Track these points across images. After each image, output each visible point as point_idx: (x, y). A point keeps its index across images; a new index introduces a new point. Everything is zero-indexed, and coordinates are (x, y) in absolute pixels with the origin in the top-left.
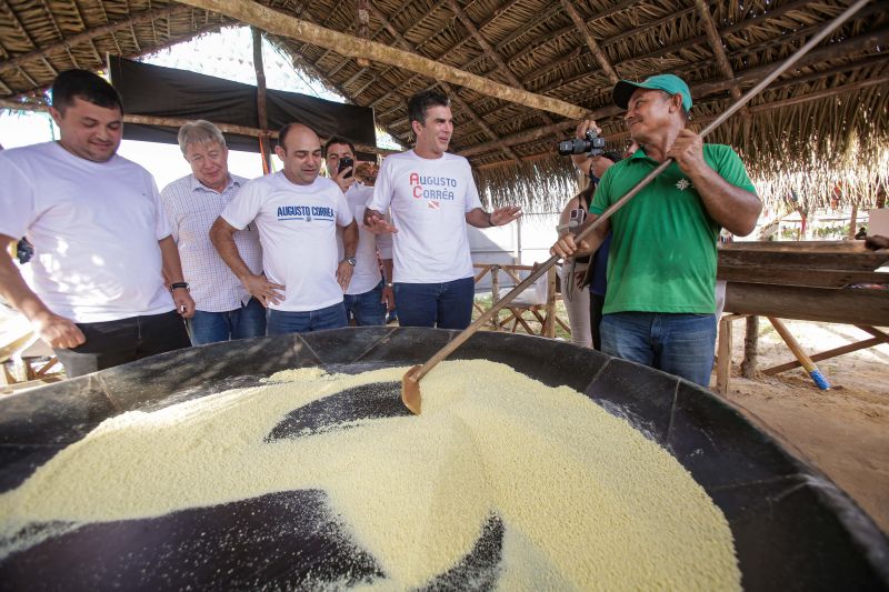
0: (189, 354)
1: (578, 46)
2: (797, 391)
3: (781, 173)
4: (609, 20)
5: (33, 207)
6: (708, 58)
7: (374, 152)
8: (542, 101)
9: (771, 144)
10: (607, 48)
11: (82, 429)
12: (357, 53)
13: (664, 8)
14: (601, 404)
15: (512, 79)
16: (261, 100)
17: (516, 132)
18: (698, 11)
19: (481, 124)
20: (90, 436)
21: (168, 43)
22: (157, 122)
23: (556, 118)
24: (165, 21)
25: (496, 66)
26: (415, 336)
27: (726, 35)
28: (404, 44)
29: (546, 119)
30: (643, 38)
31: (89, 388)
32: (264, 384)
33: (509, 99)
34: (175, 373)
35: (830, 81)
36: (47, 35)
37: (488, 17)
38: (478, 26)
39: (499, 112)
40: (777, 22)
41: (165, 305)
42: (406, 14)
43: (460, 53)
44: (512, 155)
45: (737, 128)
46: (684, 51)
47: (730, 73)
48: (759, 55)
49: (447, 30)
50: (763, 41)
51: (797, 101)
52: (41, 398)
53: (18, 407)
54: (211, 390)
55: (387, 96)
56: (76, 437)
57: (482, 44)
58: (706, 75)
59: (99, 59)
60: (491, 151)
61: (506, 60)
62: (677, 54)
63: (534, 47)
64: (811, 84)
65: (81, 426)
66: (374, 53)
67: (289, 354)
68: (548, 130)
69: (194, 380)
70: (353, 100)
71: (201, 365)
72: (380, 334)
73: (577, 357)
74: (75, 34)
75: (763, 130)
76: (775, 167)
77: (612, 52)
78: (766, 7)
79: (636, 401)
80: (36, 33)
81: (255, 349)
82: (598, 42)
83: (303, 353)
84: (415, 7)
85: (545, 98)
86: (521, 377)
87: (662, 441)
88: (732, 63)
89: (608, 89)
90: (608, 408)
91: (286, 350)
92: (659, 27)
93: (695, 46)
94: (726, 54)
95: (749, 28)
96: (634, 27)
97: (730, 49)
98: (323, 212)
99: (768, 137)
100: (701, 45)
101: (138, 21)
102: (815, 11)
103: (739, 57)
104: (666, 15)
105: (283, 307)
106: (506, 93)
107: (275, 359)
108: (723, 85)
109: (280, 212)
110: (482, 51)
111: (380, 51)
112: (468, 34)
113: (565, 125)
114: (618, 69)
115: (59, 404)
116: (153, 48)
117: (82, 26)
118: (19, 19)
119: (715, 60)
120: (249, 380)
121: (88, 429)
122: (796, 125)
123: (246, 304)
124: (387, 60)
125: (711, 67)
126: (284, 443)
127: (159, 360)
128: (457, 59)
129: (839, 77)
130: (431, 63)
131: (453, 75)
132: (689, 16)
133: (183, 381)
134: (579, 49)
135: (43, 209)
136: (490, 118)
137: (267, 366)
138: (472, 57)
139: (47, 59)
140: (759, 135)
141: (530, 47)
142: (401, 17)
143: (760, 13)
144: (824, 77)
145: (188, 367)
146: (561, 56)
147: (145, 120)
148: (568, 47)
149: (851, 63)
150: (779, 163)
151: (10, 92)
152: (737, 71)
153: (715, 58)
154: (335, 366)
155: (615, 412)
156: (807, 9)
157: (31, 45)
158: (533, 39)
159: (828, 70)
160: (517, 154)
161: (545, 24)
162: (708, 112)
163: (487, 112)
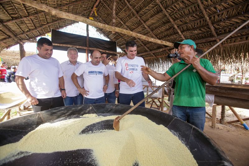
0: (63, 108)
1: (172, 27)
2: (238, 129)
3: (232, 63)
4: (181, 21)
5: (30, 71)
6: (209, 31)
7: (116, 53)
8: (162, 42)
9: (229, 55)
10: (180, 28)
11: (35, 127)
12: (112, 30)
13: (196, 18)
14: (171, 131)
15: (154, 36)
16: (87, 40)
17: (155, 49)
18: (206, 19)
19: (145, 47)
20: (37, 129)
21: (66, 26)
22: (61, 45)
23: (166, 46)
24: (66, 21)
25: (150, 32)
26: (122, 107)
27: (214, 25)
28: (125, 26)
29: (163, 46)
30: (190, 26)
31: (38, 116)
32: (81, 118)
33: (152, 41)
34: (59, 113)
35: (247, 38)
36: (38, 25)
37: (148, 20)
38: (145, 22)
39: (150, 44)
40: (229, 22)
41: (59, 95)
42: (126, 19)
43: (140, 29)
44: (154, 56)
45: (218, 50)
46: (202, 29)
47: (216, 35)
48: (225, 30)
49: (136, 23)
50: (226, 27)
51: (237, 43)
52: (26, 118)
53: (21, 120)
54: (67, 118)
55: (120, 39)
56: (33, 129)
57: (146, 26)
58: (209, 35)
59: (49, 30)
60: (148, 54)
61: (152, 31)
62: (200, 30)
63: (160, 27)
64: (241, 38)
65: (35, 126)
66: (116, 30)
67: (88, 110)
68: (164, 49)
69: (63, 115)
70: (111, 40)
71: (66, 111)
72: (113, 105)
73: (166, 116)
74: (45, 25)
75: (227, 51)
76: (231, 61)
77: (182, 29)
78: (226, 18)
79: (181, 131)
80: (36, 25)
81: (80, 108)
82: (178, 27)
83: (92, 109)
84: (128, 17)
85: (163, 41)
86: (150, 121)
87: (186, 145)
88: (217, 33)
89: (181, 39)
90: (173, 133)
91: (87, 108)
92: (195, 23)
93: (205, 28)
94: (215, 30)
95: (221, 23)
96: (188, 23)
97: (216, 29)
98: (100, 73)
99: (228, 53)
100: (207, 28)
101: (59, 21)
102: (241, 19)
103: (218, 31)
104: (197, 20)
105: (88, 97)
106: (152, 40)
107: (84, 111)
108: (214, 39)
109: (89, 72)
110: (146, 28)
111: (118, 30)
112: (142, 24)
113: (168, 48)
114: (183, 34)
115: (30, 120)
116: (62, 27)
117: (46, 23)
118: (33, 22)
119: (211, 32)
120: (77, 116)
121: (36, 127)
122: (237, 50)
123: (78, 95)
124: (120, 32)
125: (210, 34)
126: (84, 135)
127: (55, 110)
128: (139, 30)
130: (131, 32)
131: (137, 35)
132: (203, 20)
133: (60, 115)
135: (32, 71)
136: (148, 45)
137: (82, 113)
138: (143, 30)
139: (38, 31)
140: (225, 52)
141: (159, 27)
142: (125, 19)
143: (224, 19)
144: (245, 37)
145: (62, 112)
146: (167, 30)
147: (58, 45)
148: (169, 28)
150: (232, 60)
151: (28, 38)
152: (218, 35)
153: (211, 31)
154: (100, 114)
155: (174, 134)
156: (238, 19)
157: (35, 28)
158: (160, 25)
159: (246, 35)
160: (155, 55)
161: (163, 22)
162: (210, 45)
163: (147, 44)
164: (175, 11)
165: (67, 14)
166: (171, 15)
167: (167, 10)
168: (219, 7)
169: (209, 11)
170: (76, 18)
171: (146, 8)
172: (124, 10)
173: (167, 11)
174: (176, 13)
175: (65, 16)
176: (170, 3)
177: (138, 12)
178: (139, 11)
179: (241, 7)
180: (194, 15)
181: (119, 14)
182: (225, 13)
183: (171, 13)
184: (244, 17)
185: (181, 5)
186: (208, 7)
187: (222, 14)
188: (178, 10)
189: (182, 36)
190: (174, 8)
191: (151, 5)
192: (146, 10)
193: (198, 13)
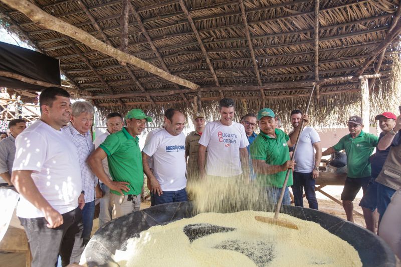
1: (201, 59)
4: (218, 54)
6: (252, 76)
8: (185, 82)
10: (213, 63)
13: (239, 55)
15: (164, 66)
17: (157, 89)
18: (252, 60)
19: (137, 82)
23: (181, 87)
25: (156, 58)
27: (260, 70)
28: (103, 35)
30: (229, 63)
35: (291, 92)
38: (152, 39)
39: (149, 78)
40: (276, 70)
43: (137, 47)
44: (151, 100)
45: (260, 103)
46: (245, 72)
47: (261, 84)
48: (270, 79)
49: (133, 37)
50: (272, 75)
51: (281, 97)
57: (153, 48)
58: (251, 82)
61: (162, 56)
62: (242, 72)
63: (179, 55)
64: (285, 92)
77: (215, 65)
82: (210, 60)
83: (149, 219)
88: (262, 80)
89: (210, 79)
92: (237, 61)
93: (249, 71)
94: (260, 77)
95: (268, 70)
96: (227, 59)
97: (261, 75)
98: (182, 147)
100: (251, 71)
102: (288, 70)
103: (264, 79)
104: (240, 58)
108: (258, 88)
109: (167, 148)
110: (150, 49)
112: (147, 41)
114: (217, 72)
119: (256, 78)
125: (254, 80)
129: (293, 92)
132: (249, 61)
134: (201, 61)
136: (143, 80)
141: (177, 54)
142: (105, 22)
144: (290, 91)
146: (190, 61)
148: (196, 59)
149: (296, 88)
156: (285, 69)
158: (180, 52)
159: (290, 89)
160: (153, 100)
161: (187, 48)
162: (250, 95)
163: (142, 77)
164: (212, 38)
165: (62, 23)
166: (205, 42)
167: (200, 33)
168: (268, 51)
169: (258, 52)
170: (76, 33)
171: (163, 19)
172: (111, 5)
173: (200, 35)
174: (213, 40)
175: (57, 27)
176: (207, 26)
177: (143, 19)
178: (146, 19)
179: (289, 57)
180: (238, 51)
181: (95, 9)
182: (274, 59)
183: (204, 39)
184: (291, 69)
185: (224, 34)
186: (256, 46)
187: (271, 59)
188: (217, 38)
189: (215, 76)
190: (213, 34)
191: (175, 18)
192: (162, 21)
193: (244, 51)
